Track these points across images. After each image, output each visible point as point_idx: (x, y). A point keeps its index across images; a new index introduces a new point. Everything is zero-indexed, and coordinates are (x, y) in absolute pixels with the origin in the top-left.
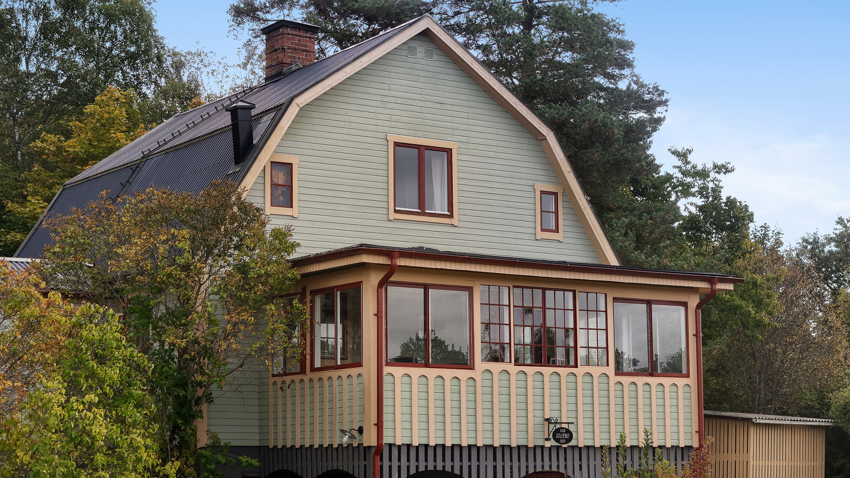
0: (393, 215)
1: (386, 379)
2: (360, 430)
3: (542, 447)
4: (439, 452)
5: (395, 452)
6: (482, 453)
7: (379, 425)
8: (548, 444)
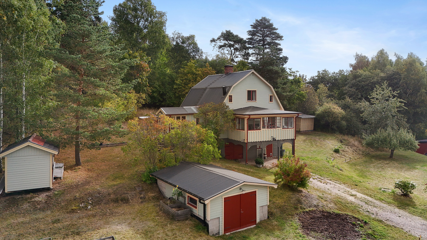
0: (247, 102)
1: (248, 133)
2: (244, 140)
3: (271, 141)
4: (256, 142)
5: (249, 143)
6: (262, 142)
7: (247, 139)
8: (272, 140)
